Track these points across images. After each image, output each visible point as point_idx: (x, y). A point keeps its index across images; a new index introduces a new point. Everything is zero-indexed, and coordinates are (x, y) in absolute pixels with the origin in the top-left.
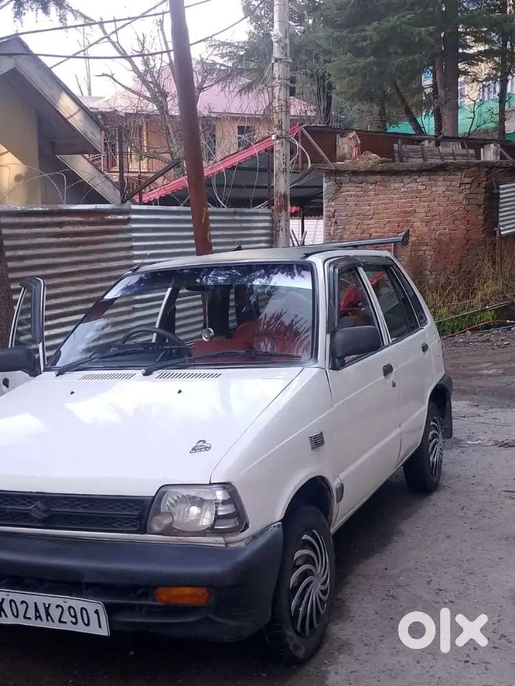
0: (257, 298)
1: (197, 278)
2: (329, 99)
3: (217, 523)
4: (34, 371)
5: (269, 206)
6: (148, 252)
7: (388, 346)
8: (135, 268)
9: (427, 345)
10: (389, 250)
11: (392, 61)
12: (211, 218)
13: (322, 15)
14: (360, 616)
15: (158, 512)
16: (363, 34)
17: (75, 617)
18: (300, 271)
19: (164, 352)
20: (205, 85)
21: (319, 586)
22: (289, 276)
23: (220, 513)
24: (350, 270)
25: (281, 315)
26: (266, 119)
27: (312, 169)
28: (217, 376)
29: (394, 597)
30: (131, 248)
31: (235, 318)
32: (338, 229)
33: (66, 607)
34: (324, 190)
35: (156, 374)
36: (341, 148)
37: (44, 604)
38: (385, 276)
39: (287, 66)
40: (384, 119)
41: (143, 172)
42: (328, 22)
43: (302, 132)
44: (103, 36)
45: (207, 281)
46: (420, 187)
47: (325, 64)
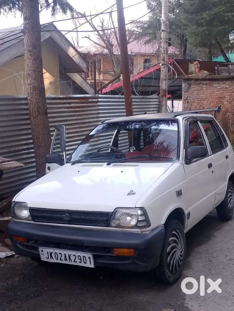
0: (153, 135)
1: (127, 126)
2: (186, 46)
3: (138, 223)
4: (61, 163)
5: (158, 95)
6: (108, 115)
7: (210, 155)
8: (103, 121)
9: (228, 156)
10: (212, 115)
11: (215, 29)
12: (133, 100)
13: (183, 8)
14: (196, 268)
15: (114, 219)
16: (202, 16)
17: (81, 260)
18: (172, 123)
19: (115, 156)
20: (130, 41)
21: (179, 253)
22: (167, 125)
23: (139, 219)
24: (194, 123)
25: (163, 142)
26: (157, 55)
27: (178, 78)
28: (137, 166)
29: (211, 261)
30: (99, 113)
31: (143, 144)
32: (189, 105)
33: (77, 255)
34: (183, 87)
35: (112, 165)
36: (191, 68)
37: (68, 254)
38: (210, 126)
39: (167, 33)
40: (211, 55)
41: (101, 80)
42: (185, 11)
43: (173, 62)
44: (86, 21)
45: (131, 127)
46: (227, 86)
47: (184, 30)
